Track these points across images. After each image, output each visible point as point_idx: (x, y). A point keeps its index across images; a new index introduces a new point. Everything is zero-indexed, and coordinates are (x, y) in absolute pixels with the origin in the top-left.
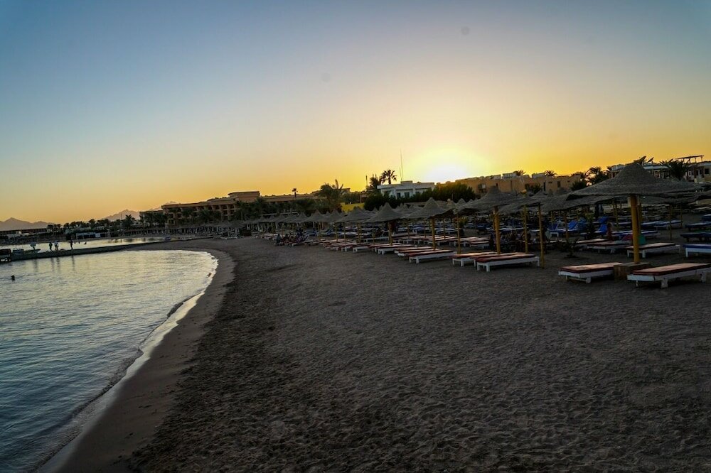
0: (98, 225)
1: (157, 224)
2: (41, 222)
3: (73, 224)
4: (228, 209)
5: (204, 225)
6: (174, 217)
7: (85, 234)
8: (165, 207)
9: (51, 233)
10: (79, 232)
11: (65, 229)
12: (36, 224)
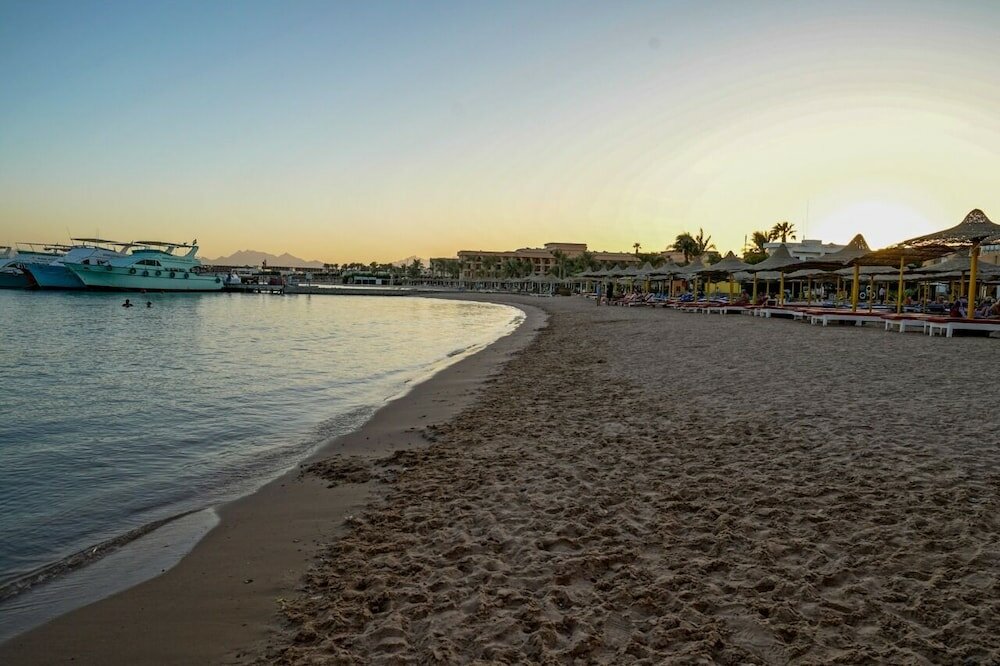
0: (379, 270)
1: (450, 275)
2: (316, 261)
3: (352, 265)
4: (542, 264)
5: (509, 279)
6: (472, 267)
7: (366, 278)
8: (462, 254)
9: (327, 274)
10: (358, 275)
11: (342, 271)
12: (311, 262)
